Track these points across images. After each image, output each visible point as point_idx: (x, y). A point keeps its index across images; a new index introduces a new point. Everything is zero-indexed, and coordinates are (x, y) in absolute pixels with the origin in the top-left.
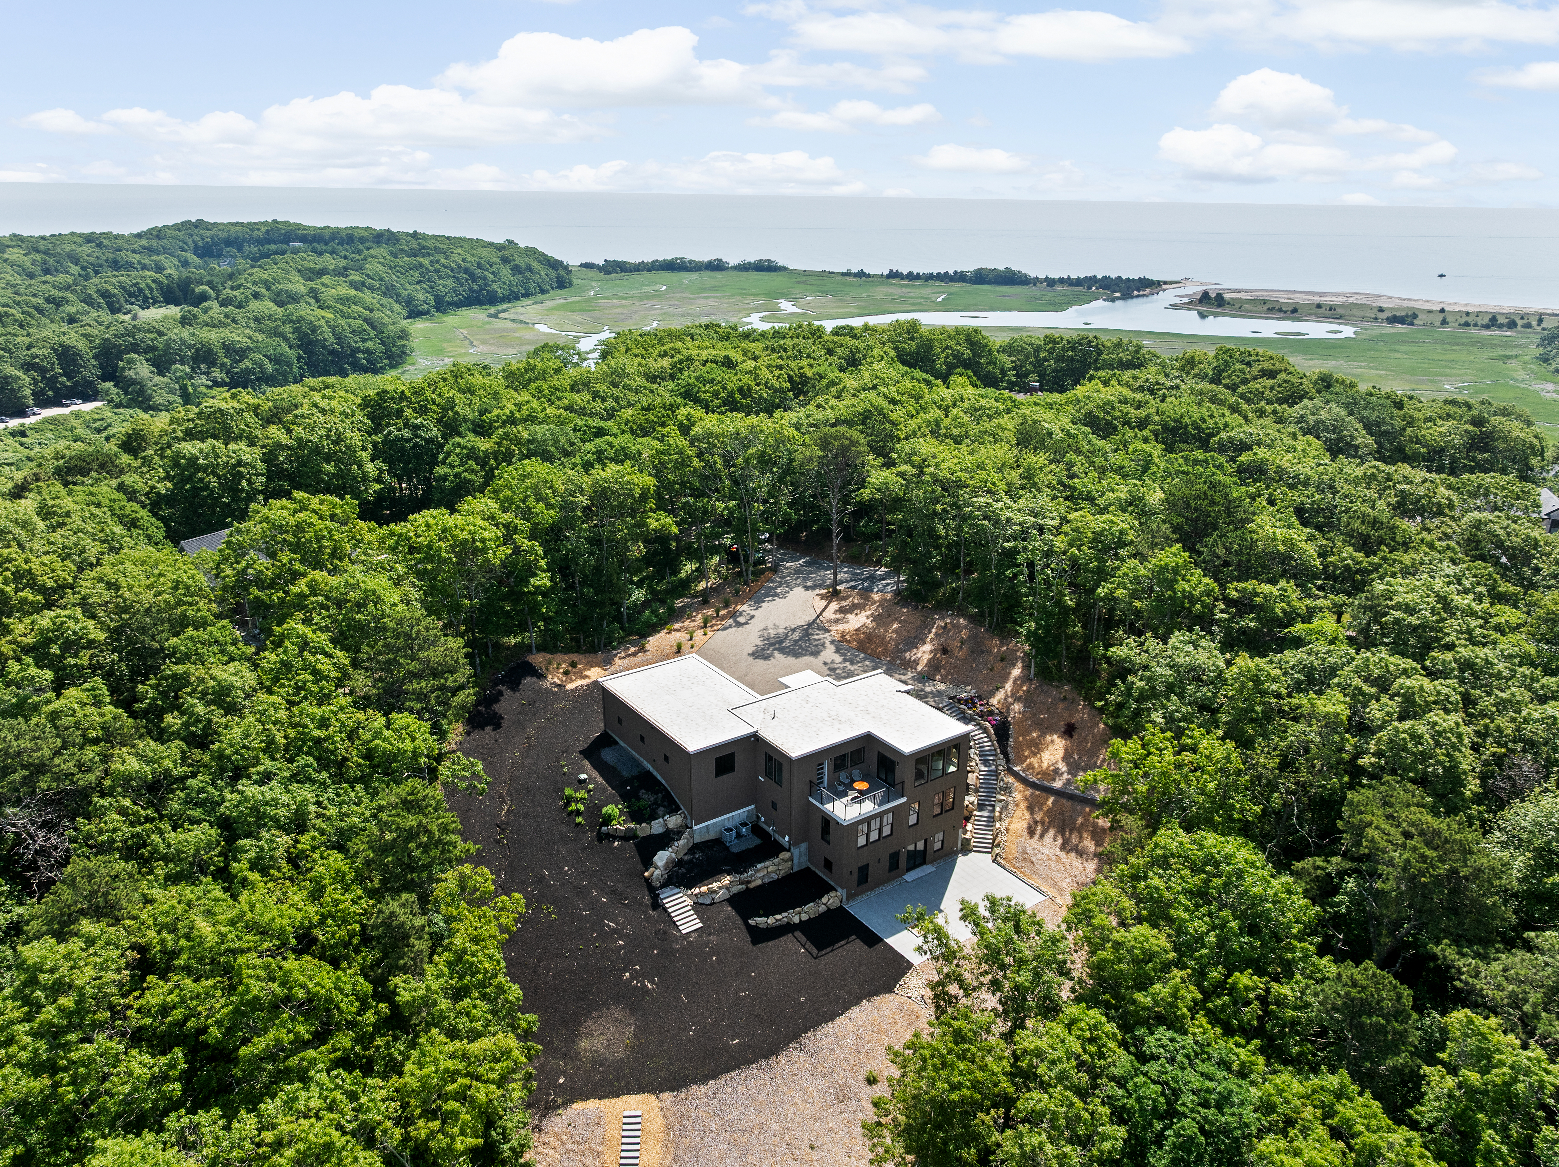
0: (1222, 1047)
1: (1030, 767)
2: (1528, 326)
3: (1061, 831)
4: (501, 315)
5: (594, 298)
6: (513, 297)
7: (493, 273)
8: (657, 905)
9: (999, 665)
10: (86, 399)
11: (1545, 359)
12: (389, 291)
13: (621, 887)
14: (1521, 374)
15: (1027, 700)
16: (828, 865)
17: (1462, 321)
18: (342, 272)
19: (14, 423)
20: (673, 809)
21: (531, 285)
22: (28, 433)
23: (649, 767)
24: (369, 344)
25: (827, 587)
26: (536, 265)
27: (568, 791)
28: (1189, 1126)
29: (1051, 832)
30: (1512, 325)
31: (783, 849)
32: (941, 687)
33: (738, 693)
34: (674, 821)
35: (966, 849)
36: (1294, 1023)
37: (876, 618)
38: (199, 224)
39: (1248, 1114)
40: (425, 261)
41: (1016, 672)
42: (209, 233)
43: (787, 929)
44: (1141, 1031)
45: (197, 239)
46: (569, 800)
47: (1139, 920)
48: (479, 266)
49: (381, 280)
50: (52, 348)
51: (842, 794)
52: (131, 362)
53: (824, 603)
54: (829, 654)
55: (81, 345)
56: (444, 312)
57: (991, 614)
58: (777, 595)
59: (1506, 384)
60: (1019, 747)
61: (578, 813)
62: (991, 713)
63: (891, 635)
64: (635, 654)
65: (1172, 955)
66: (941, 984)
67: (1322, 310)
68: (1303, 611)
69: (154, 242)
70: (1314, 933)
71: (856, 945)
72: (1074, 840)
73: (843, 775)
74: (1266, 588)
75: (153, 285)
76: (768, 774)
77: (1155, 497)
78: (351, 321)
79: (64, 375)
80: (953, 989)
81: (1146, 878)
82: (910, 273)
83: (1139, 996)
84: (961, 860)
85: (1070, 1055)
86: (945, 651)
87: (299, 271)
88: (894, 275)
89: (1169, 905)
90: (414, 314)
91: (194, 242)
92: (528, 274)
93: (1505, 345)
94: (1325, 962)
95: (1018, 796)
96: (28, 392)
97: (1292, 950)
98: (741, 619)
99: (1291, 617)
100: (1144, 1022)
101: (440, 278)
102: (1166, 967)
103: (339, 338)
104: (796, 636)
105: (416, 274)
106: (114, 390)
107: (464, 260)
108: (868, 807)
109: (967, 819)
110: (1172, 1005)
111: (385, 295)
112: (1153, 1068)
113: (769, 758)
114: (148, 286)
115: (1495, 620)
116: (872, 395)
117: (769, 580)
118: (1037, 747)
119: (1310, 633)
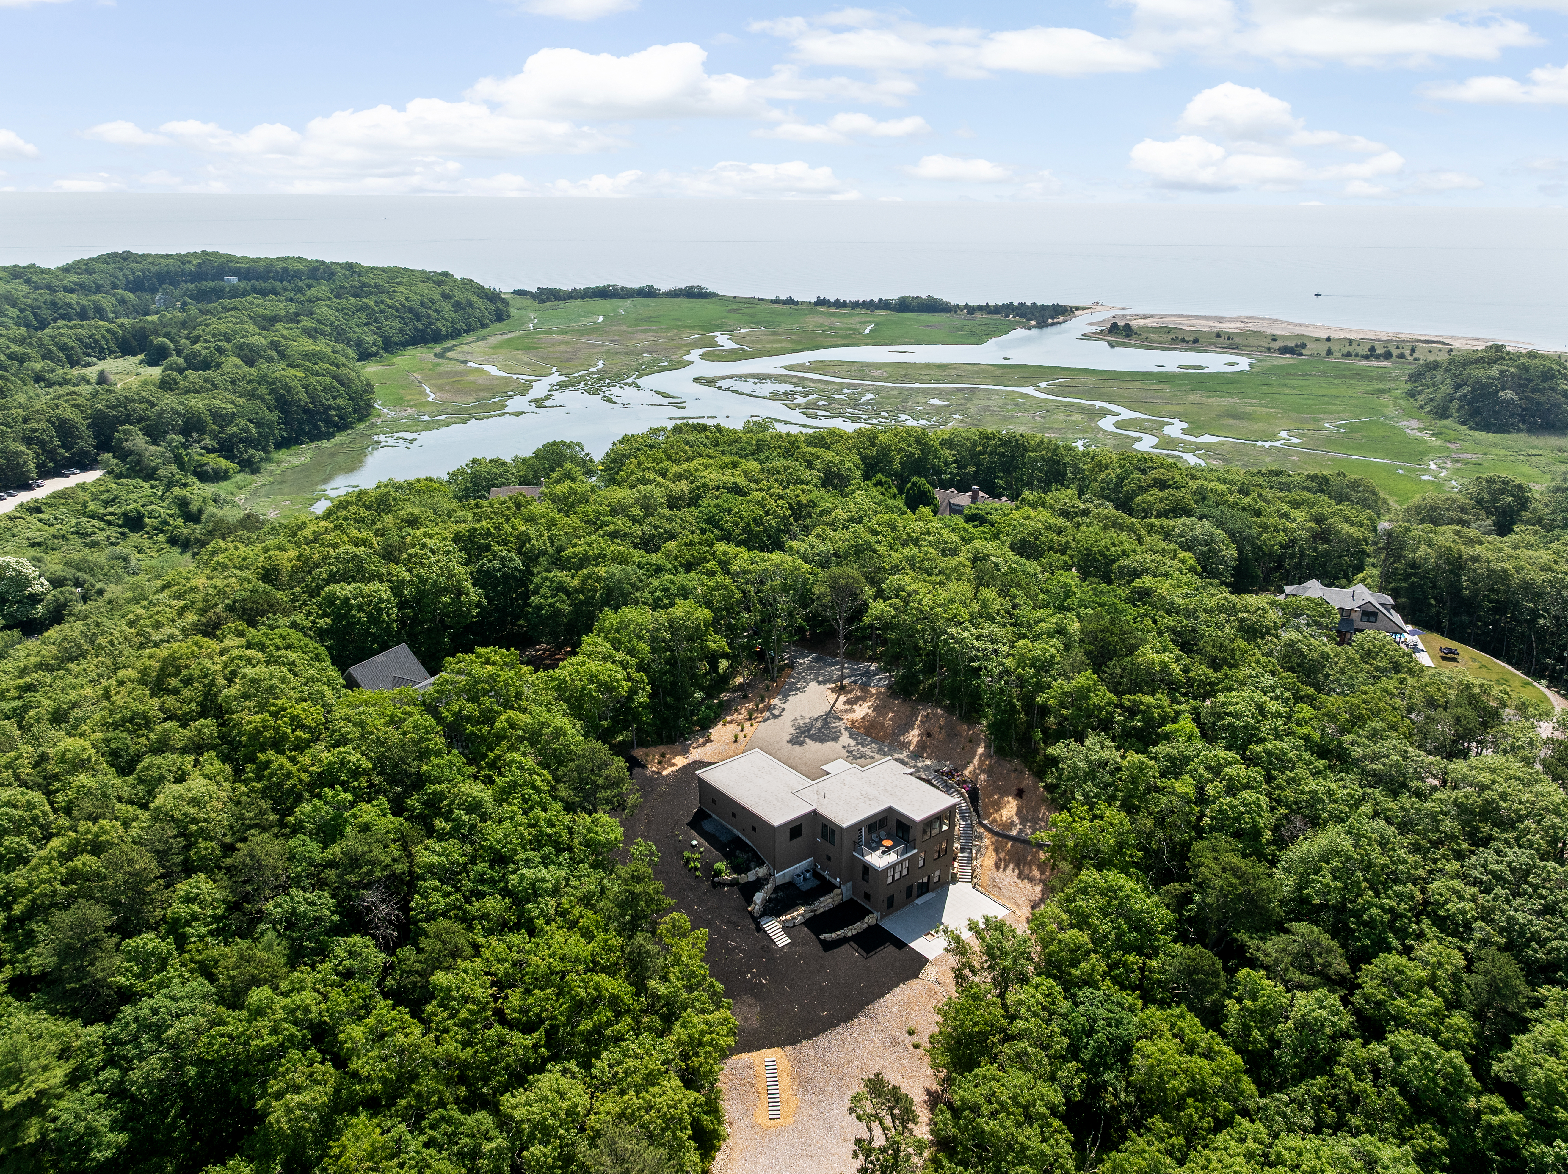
0: (1119, 996)
1: (994, 820)
2: (1402, 356)
3: (1017, 865)
4: (449, 355)
5: (535, 333)
6: (456, 334)
7: (436, 311)
8: (759, 929)
9: (968, 745)
10: (84, 468)
11: (1412, 394)
12: (340, 336)
13: (734, 918)
14: (1390, 411)
15: (989, 771)
16: (867, 896)
17: (1345, 350)
18: (293, 318)
19: (25, 497)
20: (761, 863)
21: (473, 321)
22: (44, 507)
23: (739, 834)
24: (340, 401)
25: (835, 682)
26: (475, 300)
27: (686, 854)
28: (1101, 1037)
29: (1011, 867)
30: (1388, 355)
31: (835, 887)
32: (928, 762)
33: (796, 780)
34: (762, 871)
35: (954, 880)
36: (1160, 981)
37: (875, 709)
38: (126, 256)
39: (1132, 1029)
40: (370, 302)
41: (981, 750)
42: (139, 266)
43: (844, 940)
44: (1074, 990)
45: (128, 273)
46: (688, 861)
47: (1072, 926)
48: (422, 304)
49: (332, 324)
50: (49, 421)
51: (874, 849)
52: (126, 432)
53: (835, 696)
54: (845, 739)
55: (74, 416)
56: (392, 353)
57: (961, 706)
58: (797, 689)
59: (1378, 421)
60: (986, 806)
61: (696, 869)
62: (965, 782)
63: (888, 723)
64: (704, 744)
65: (1091, 946)
66: (959, 969)
67: (1221, 340)
68: (1172, 714)
69: (85, 278)
70: (1172, 929)
71: (891, 949)
72: (1026, 871)
73: (874, 836)
74: (1148, 699)
75: (108, 336)
76: (824, 837)
77: (1075, 627)
78: (321, 378)
79: (63, 446)
80: (967, 971)
81: (1074, 901)
82: (837, 301)
83: (1073, 971)
84: (952, 887)
85: (1039, 1003)
86: (929, 735)
87: (251, 318)
88: (821, 302)
89: (1088, 916)
90: (365, 356)
91: (125, 276)
92: (469, 310)
93: (1381, 378)
94: (1178, 947)
95: (987, 842)
96: (32, 466)
97: (1158, 940)
98: (776, 712)
99: (1164, 719)
100: (1077, 985)
101: (386, 318)
102: (1088, 953)
103: (312, 397)
104: (819, 724)
105: (363, 316)
106: (114, 461)
107: (407, 299)
108: (893, 857)
109: (954, 859)
110: (1091, 975)
111: (337, 341)
112: (1081, 1009)
113: (825, 826)
114: (103, 337)
115: (1296, 716)
116: (859, 528)
117: (790, 676)
118: (998, 806)
119: (1176, 730)
